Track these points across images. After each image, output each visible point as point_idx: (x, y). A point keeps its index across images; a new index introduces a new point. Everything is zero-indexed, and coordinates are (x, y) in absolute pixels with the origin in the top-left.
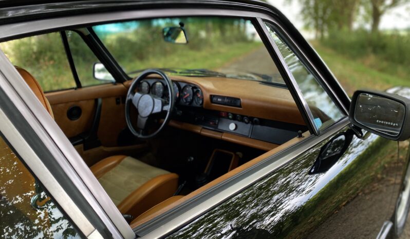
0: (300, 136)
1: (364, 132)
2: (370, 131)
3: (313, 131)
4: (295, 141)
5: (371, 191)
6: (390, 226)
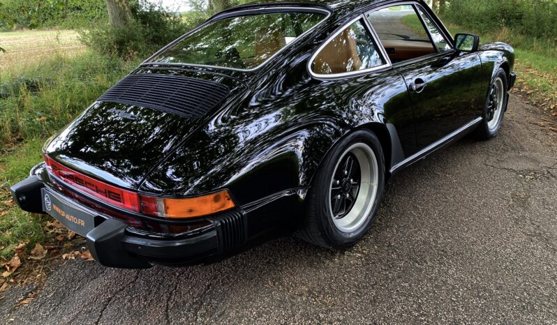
3: (438, 53)
6: (481, 118)
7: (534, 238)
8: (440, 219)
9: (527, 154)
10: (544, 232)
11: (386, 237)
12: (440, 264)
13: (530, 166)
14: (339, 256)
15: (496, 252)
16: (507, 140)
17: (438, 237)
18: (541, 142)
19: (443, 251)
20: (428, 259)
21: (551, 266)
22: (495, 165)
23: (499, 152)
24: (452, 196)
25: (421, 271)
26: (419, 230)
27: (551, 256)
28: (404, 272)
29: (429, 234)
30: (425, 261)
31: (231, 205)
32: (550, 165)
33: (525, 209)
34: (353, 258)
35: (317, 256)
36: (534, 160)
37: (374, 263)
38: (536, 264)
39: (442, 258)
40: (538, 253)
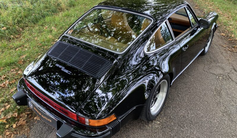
0: (189, 28)
1: (201, 27)
2: (202, 27)
3: (192, 27)
4: (188, 29)
5: (198, 43)
6: (203, 49)
7: (224, 114)
8: (188, 102)
9: (220, 64)
10: (228, 111)
11: (168, 113)
12: (190, 128)
13: (221, 72)
14: (151, 123)
15: (211, 122)
16: (212, 56)
17: (188, 113)
18: (225, 58)
19: (191, 121)
20: (185, 125)
21: (231, 130)
22: (208, 71)
23: (208, 63)
24: (192, 89)
25: (183, 132)
26: (181, 109)
27: (231, 124)
28: (177, 132)
29: (185, 112)
30: (184, 127)
31: (115, 118)
32: (229, 72)
33: (221, 97)
34: (156, 124)
35: (142, 123)
36: (223, 69)
37: (165, 128)
38: (226, 129)
39: (191, 125)
40: (226, 122)
